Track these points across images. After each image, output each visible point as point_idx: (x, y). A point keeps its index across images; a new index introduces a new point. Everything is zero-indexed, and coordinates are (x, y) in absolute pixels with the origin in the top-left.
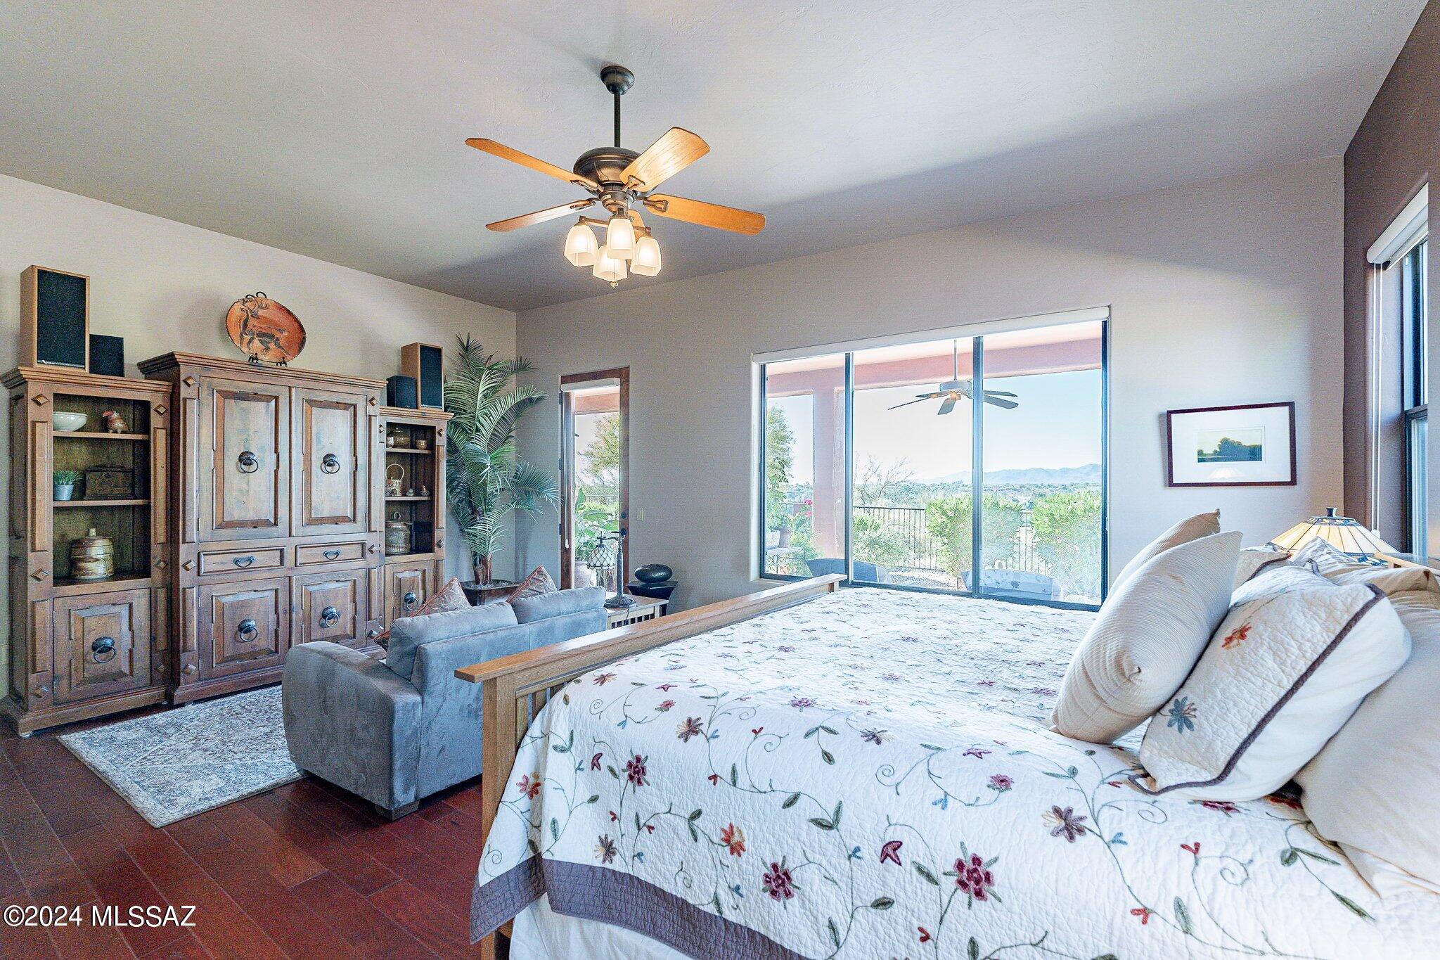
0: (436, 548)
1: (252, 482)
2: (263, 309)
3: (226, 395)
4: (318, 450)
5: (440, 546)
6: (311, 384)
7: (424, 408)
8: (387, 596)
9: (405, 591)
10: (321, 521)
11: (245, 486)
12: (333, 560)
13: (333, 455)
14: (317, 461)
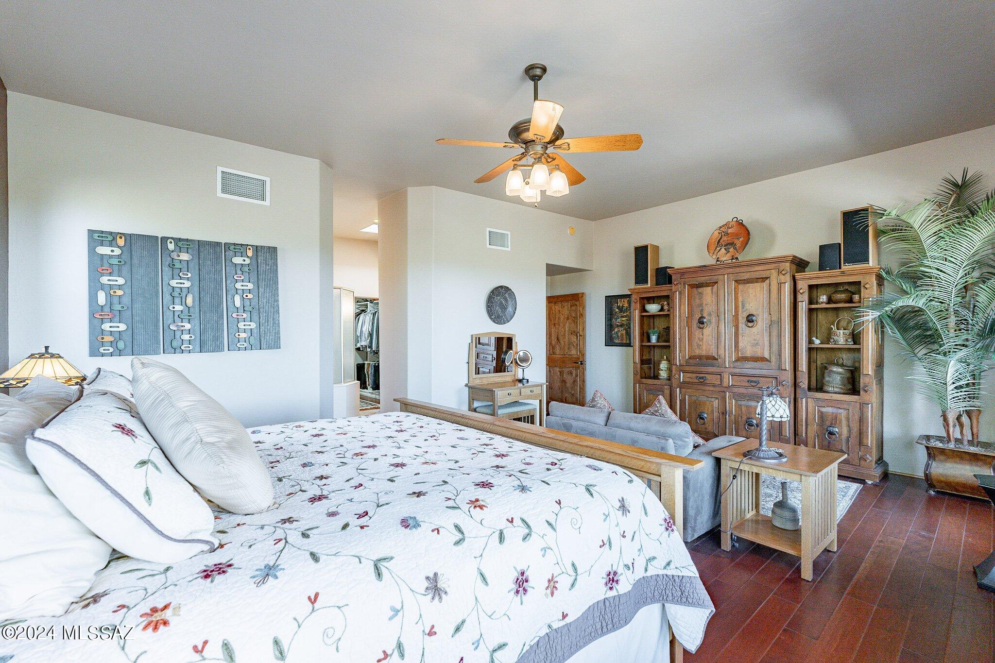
0: (862, 392)
1: (705, 334)
2: (730, 228)
3: (692, 286)
4: (743, 312)
5: (866, 391)
6: (737, 270)
7: (846, 267)
8: (809, 423)
9: (828, 423)
10: (745, 359)
11: (701, 336)
12: (753, 386)
13: (753, 315)
14: (742, 320)
